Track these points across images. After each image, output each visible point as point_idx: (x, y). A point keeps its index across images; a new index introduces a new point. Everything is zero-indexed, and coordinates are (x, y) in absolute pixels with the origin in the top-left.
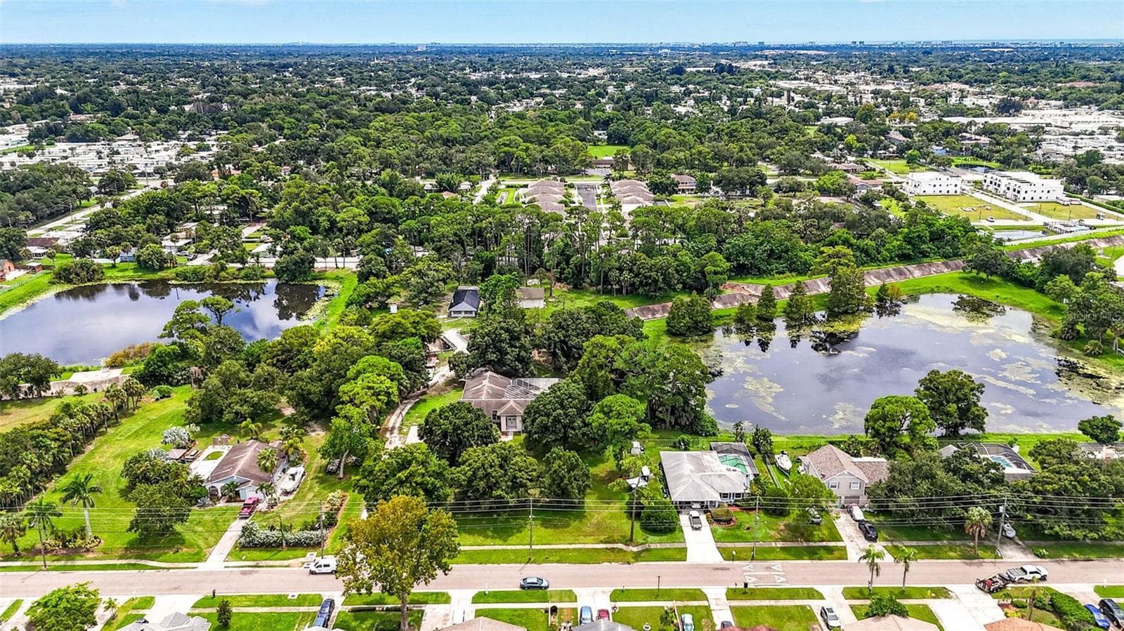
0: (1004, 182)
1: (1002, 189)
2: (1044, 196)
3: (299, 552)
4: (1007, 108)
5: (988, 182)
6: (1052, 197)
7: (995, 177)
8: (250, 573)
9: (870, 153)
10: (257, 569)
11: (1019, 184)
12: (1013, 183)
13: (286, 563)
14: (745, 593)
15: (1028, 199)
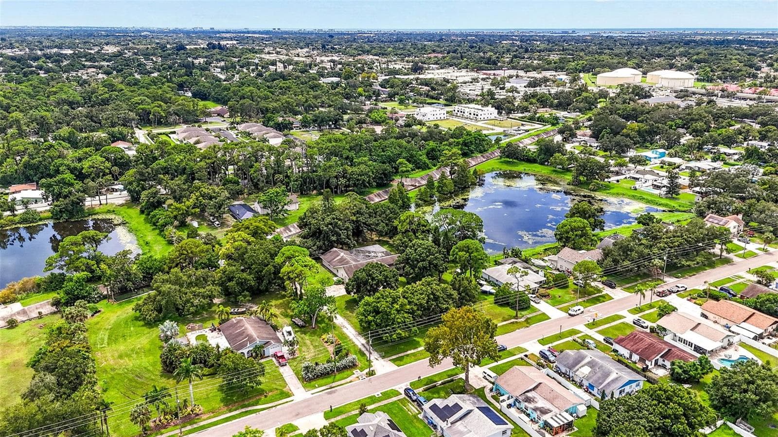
0: (467, 110)
1: (466, 114)
2: (489, 116)
3: (347, 373)
4: (416, 69)
5: (456, 112)
6: (493, 117)
7: (460, 108)
8: (334, 392)
9: (374, 98)
10: (333, 389)
11: (476, 111)
12: (473, 110)
13: (348, 380)
14: (593, 324)
15: (482, 119)
